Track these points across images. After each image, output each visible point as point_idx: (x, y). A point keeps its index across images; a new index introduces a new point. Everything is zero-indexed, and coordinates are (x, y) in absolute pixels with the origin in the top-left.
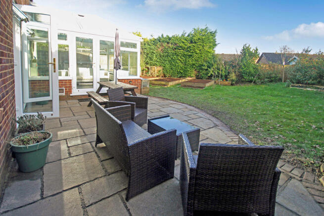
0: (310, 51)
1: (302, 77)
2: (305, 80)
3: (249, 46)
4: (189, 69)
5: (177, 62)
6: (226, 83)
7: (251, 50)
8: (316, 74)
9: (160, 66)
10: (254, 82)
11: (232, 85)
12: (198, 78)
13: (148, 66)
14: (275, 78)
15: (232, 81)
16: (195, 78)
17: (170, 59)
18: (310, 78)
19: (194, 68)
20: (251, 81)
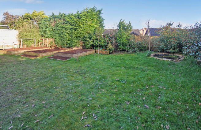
0: (172, 24)
1: (165, 47)
2: (167, 49)
3: (124, 21)
4: (75, 41)
5: (65, 35)
6: (104, 52)
7: (125, 24)
8: (175, 44)
9: (52, 38)
10: (127, 51)
11: (110, 53)
12: (84, 48)
13: (43, 38)
14: (144, 48)
15: (110, 50)
16: (82, 48)
17: (60, 32)
18: (171, 47)
19: (80, 39)
20: (125, 51)
